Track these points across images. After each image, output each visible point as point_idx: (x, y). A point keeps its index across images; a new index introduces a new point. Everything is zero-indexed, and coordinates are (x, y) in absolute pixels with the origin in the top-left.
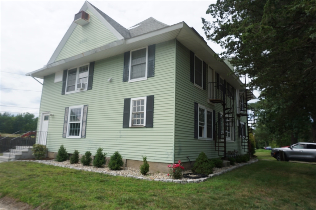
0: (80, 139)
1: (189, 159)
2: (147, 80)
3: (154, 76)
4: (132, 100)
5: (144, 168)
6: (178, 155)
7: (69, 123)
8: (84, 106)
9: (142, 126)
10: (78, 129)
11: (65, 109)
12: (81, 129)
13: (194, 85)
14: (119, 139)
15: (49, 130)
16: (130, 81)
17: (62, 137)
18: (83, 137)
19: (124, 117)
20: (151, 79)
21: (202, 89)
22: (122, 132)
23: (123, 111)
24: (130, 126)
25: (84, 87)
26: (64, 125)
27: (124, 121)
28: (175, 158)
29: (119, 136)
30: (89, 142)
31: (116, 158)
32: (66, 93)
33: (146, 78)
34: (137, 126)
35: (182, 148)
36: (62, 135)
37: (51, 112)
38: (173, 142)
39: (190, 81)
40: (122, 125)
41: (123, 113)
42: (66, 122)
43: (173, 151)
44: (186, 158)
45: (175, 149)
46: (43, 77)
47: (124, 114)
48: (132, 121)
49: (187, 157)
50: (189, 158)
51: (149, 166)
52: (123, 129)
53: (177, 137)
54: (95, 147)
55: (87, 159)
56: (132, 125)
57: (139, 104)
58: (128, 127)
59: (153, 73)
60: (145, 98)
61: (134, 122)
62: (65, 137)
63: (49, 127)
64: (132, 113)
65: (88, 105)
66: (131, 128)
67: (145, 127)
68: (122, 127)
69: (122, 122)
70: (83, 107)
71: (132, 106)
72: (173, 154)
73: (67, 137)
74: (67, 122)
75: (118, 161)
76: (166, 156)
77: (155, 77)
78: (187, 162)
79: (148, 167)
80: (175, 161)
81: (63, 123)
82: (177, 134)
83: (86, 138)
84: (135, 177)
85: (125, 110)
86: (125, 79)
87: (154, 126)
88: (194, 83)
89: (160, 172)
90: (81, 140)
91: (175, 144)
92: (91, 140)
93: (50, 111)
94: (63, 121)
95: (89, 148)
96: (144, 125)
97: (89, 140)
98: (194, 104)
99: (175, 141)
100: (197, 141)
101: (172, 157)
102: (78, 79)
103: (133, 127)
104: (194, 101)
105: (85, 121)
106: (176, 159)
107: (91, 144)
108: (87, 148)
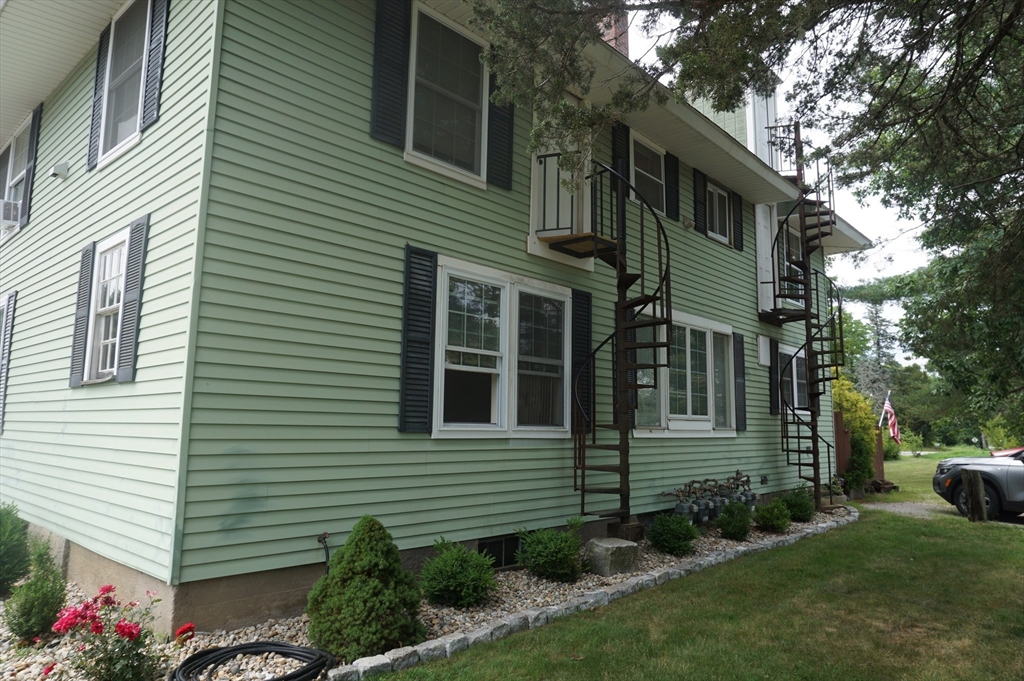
2: (141, 141)
3: (157, 119)
4: (98, 250)
6: (225, 531)
8: (10, 297)
9: (110, 378)
13: (406, 157)
16: (101, 160)
19: (75, 335)
20: (150, 135)
21: (484, 187)
22: (68, 406)
24: (86, 376)
25: (17, 220)
27: (73, 357)
28: (183, 550)
29: (61, 428)
30: (7, 453)
33: (136, 136)
39: (367, 139)
40: (69, 373)
43: (173, 512)
44: (315, 544)
45: (187, 502)
47: (77, 322)
48: (95, 351)
49: (322, 538)
52: (71, 394)
56: (96, 375)
57: (114, 269)
58: (79, 383)
59: (156, 105)
60: (128, 236)
61: (102, 358)
64: (99, 315)
65: (17, 293)
66: (87, 386)
68: (68, 384)
70: (8, 302)
71: (99, 281)
72: (172, 527)
76: (157, 539)
77: (161, 122)
80: (180, 567)
83: (5, 434)
85: (78, 304)
86: (93, 157)
87: (137, 377)
88: (401, 147)
97: (7, 444)
98: (401, 255)
100: (429, 446)
101: (170, 548)
103: (93, 381)
104: (402, 243)
105: (5, 362)
107: (9, 463)
108: (3, 478)
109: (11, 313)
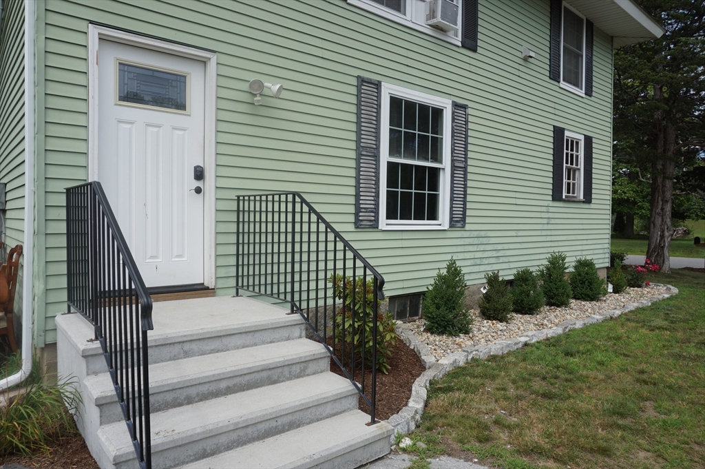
3: (591, 96)
4: (565, 134)
7: (387, 162)
8: (455, 105)
10: (427, 192)
12: (445, 194)
14: (546, 227)
16: (562, 84)
17: (350, 228)
18: (458, 225)
22: (550, 209)
23: (551, 157)
24: (564, 196)
26: (358, 169)
27: (555, 184)
29: (545, 221)
30: (476, 241)
33: (583, 93)
34: (571, 197)
36: (352, 218)
40: (551, 193)
41: (552, 163)
42: (367, 150)
47: (555, 166)
52: (551, 204)
54: (494, 254)
58: (561, 198)
59: (590, 89)
60: (583, 139)
62: (374, 225)
66: (566, 201)
67: (582, 201)
68: (550, 198)
69: (551, 186)
70: (452, 108)
72: (609, 250)
73: (383, 228)
80: (611, 262)
81: (353, 154)
83: (468, 227)
85: (556, 156)
86: (554, 74)
87: (593, 201)
90: (449, 234)
92: (483, 234)
95: (478, 262)
96: (581, 196)
97: (476, 234)
101: (609, 256)
105: (460, 165)
107: (482, 248)
108: (472, 261)
109: (461, 121)
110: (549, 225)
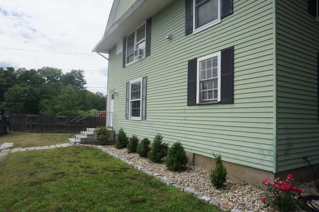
0: (141, 120)
1: (308, 161)
2: (221, 22)
3: (232, 13)
4: (199, 60)
5: (217, 175)
6: (285, 155)
7: (131, 102)
8: (143, 78)
9: (216, 102)
10: (139, 108)
11: (126, 84)
12: (141, 108)
13: (317, 19)
14: (183, 122)
15: (115, 110)
16: (195, 31)
17: (125, 118)
18: (144, 119)
19: (188, 89)
20: (228, 19)
22: (187, 111)
23: (187, 80)
24: (198, 102)
25: (142, 54)
27: (188, 95)
28: (277, 161)
29: (183, 118)
30: (149, 125)
31: (175, 153)
32: (127, 65)
33: (219, 20)
34: (208, 101)
35: (292, 141)
36: (125, 116)
37: (116, 89)
38: (274, 131)
39: (307, 13)
40: (186, 101)
41: (187, 83)
42: (127, 100)
43: (273, 148)
44: (302, 160)
45: (278, 145)
46: (108, 51)
47: (189, 85)
48: (200, 93)
49: (305, 158)
50: (309, 159)
51: (227, 172)
52: (187, 107)
53: (281, 121)
54: (156, 132)
55: (144, 149)
56: (201, 101)
57: (209, 66)
58: (194, 104)
59: (231, 8)
60: (219, 54)
61: (203, 95)
63: (115, 106)
64: (200, 82)
65: (147, 77)
66: (199, 105)
67: (220, 103)
68: (186, 104)
69: (186, 97)
70: (142, 80)
71: (200, 71)
72: (273, 153)
73: (129, 119)
74: (129, 101)
75: (178, 157)
76: (260, 157)
77: (235, 14)
78: (304, 167)
79: (225, 174)
80: (277, 167)
81: (125, 101)
82: (281, 116)
83: (147, 120)
84: (197, 195)
85: (189, 79)
86: (189, 31)
87: (235, 101)
88: (315, 16)
89: (247, 184)
90: (142, 122)
91: (278, 134)
92: (152, 123)
93: (114, 89)
94: (125, 99)
95: (150, 133)
96: (219, 99)
97: (149, 122)
98: (316, 55)
99: (278, 129)
101: (272, 160)
102: (136, 45)
103: (202, 103)
104: (316, 51)
105: (144, 98)
106: (280, 164)
107: (151, 128)
108: (148, 133)
109: (145, 83)
110: (186, 121)
